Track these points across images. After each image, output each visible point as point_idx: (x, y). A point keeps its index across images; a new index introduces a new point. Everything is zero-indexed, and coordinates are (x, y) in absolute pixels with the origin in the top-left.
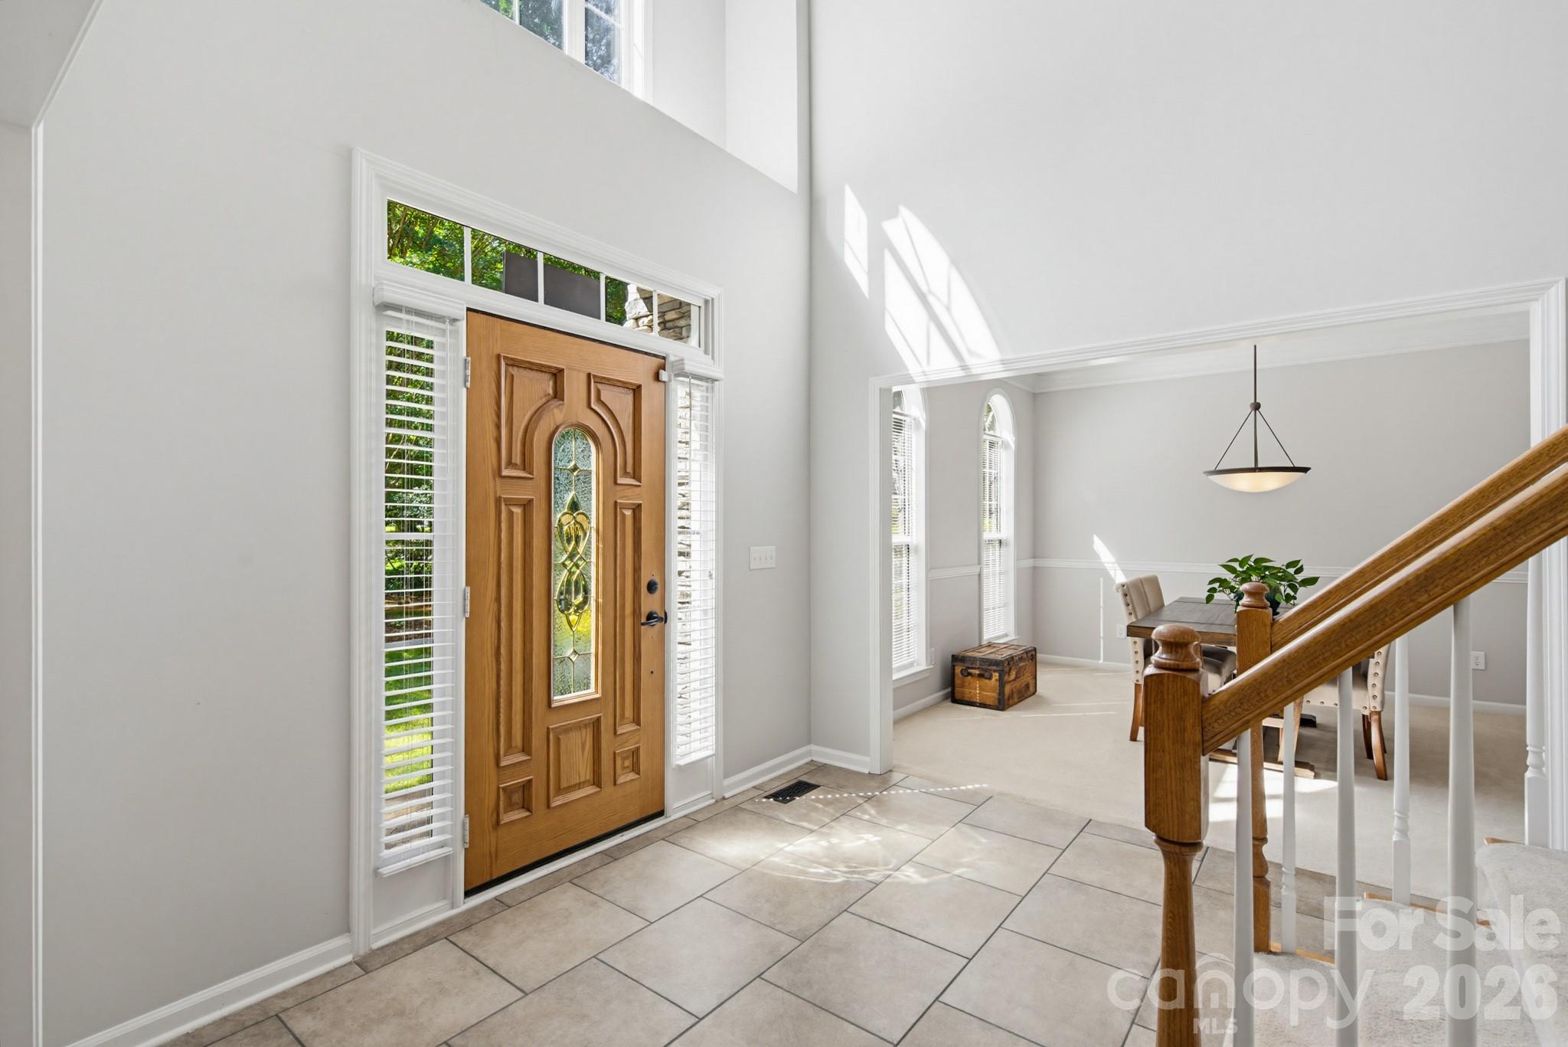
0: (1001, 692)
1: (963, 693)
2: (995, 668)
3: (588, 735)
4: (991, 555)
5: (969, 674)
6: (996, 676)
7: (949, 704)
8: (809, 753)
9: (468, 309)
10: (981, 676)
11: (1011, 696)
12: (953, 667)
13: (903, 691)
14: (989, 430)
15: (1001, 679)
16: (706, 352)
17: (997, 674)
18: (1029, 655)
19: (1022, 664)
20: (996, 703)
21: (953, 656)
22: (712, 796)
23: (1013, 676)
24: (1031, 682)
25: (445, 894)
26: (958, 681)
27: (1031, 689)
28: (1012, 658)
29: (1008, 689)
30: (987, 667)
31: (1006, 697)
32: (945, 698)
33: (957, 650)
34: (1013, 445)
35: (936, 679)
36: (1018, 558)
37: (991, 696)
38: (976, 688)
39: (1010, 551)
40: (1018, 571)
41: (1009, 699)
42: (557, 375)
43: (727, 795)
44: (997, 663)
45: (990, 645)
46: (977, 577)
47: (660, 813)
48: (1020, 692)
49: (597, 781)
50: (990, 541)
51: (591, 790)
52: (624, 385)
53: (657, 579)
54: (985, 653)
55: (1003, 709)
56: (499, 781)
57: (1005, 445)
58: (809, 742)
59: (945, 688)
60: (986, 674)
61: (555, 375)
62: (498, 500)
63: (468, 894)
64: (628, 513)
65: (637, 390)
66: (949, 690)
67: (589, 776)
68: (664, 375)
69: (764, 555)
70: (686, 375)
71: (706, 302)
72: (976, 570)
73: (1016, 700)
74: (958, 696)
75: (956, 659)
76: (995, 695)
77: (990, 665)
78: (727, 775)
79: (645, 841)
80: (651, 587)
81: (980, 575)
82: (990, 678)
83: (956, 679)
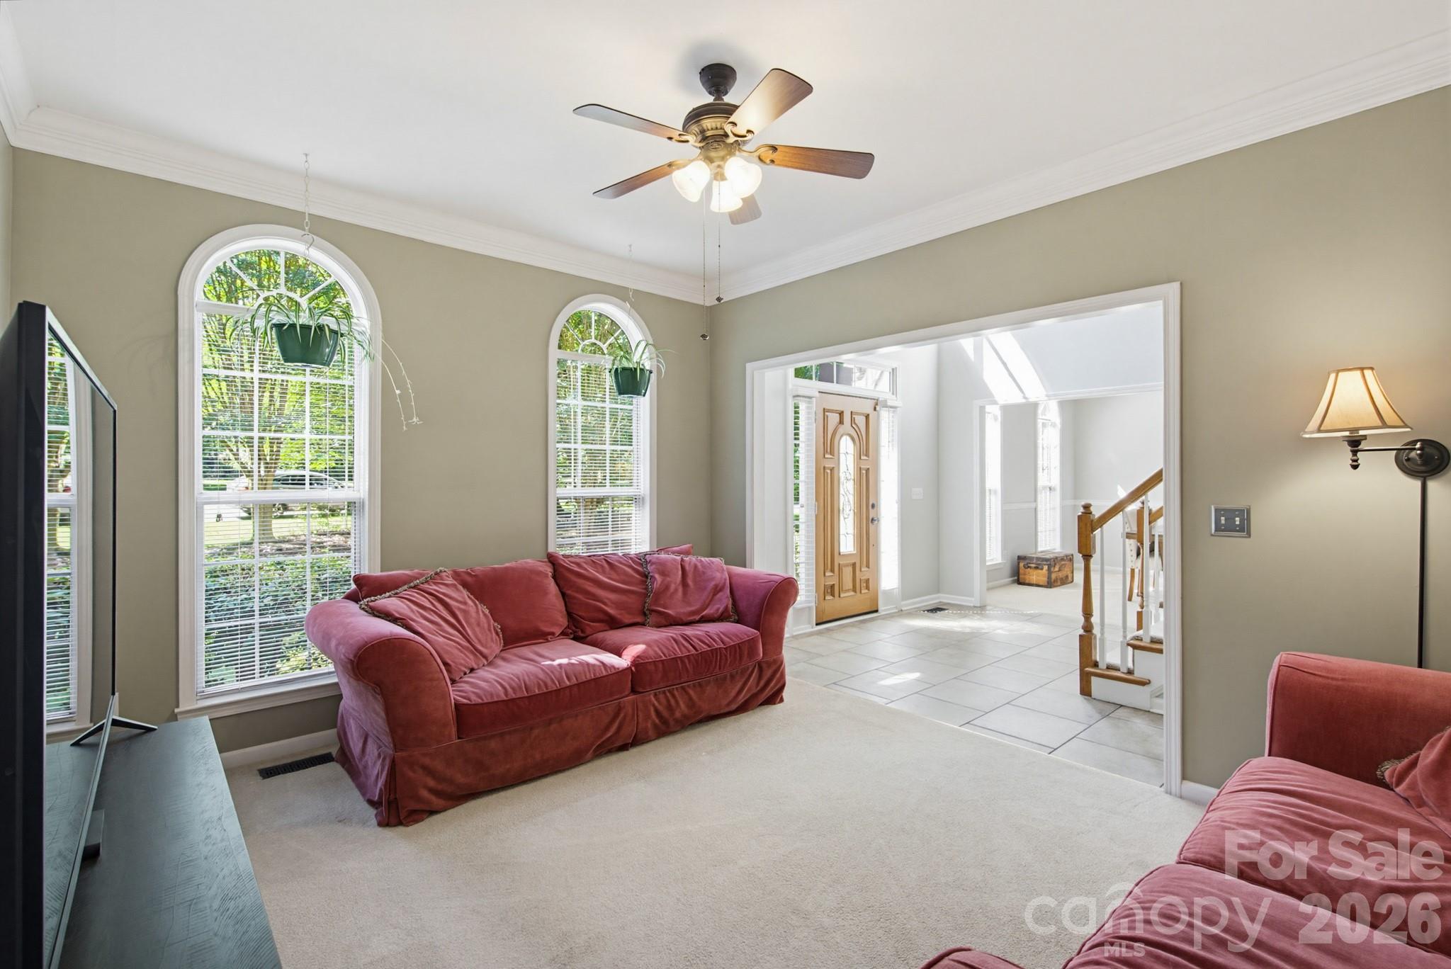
0: (1049, 578)
1: (1024, 579)
2: (1045, 563)
3: (850, 569)
4: (1042, 497)
5: (1030, 567)
6: (1046, 568)
7: (1016, 585)
8: (938, 598)
9: (819, 392)
10: (1036, 568)
11: (1056, 581)
12: (1019, 563)
13: (992, 572)
14: (1042, 415)
15: (1049, 569)
16: (893, 394)
17: (1047, 567)
18: (1069, 558)
19: (1063, 563)
20: (1046, 584)
21: (1018, 557)
22: (896, 608)
23: (1057, 569)
24: (1070, 575)
25: (809, 623)
26: (1021, 571)
27: (1070, 579)
28: (1057, 558)
29: (1053, 576)
30: (1039, 563)
31: (1052, 581)
32: (1014, 582)
33: (1021, 553)
34: (1059, 426)
35: (1007, 570)
36: (1063, 498)
37: (1043, 580)
38: (1034, 576)
39: (1058, 493)
40: (1063, 508)
41: (1054, 582)
42: (841, 414)
43: (903, 609)
44: (1047, 560)
45: (1042, 552)
46: (1034, 510)
47: (877, 611)
48: (1062, 579)
49: (854, 590)
50: (1044, 488)
51: (852, 593)
52: (862, 414)
53: (875, 502)
54: (1040, 555)
55: (1051, 588)
56: (825, 582)
57: (1054, 425)
58: (938, 592)
59: (1011, 577)
60: (1040, 567)
61: (840, 414)
62: (824, 468)
63: (817, 624)
64: (864, 472)
65: (867, 417)
66: (1016, 578)
67: (852, 587)
68: (878, 408)
69: (918, 493)
70: (887, 407)
71: (893, 369)
72: (1033, 505)
73: (1059, 583)
74: (1021, 581)
75: (1020, 558)
76: (1046, 579)
77: (1042, 561)
78: (903, 600)
79: (872, 619)
80: (873, 506)
81: (1036, 509)
82: (1042, 569)
83: (1020, 570)
